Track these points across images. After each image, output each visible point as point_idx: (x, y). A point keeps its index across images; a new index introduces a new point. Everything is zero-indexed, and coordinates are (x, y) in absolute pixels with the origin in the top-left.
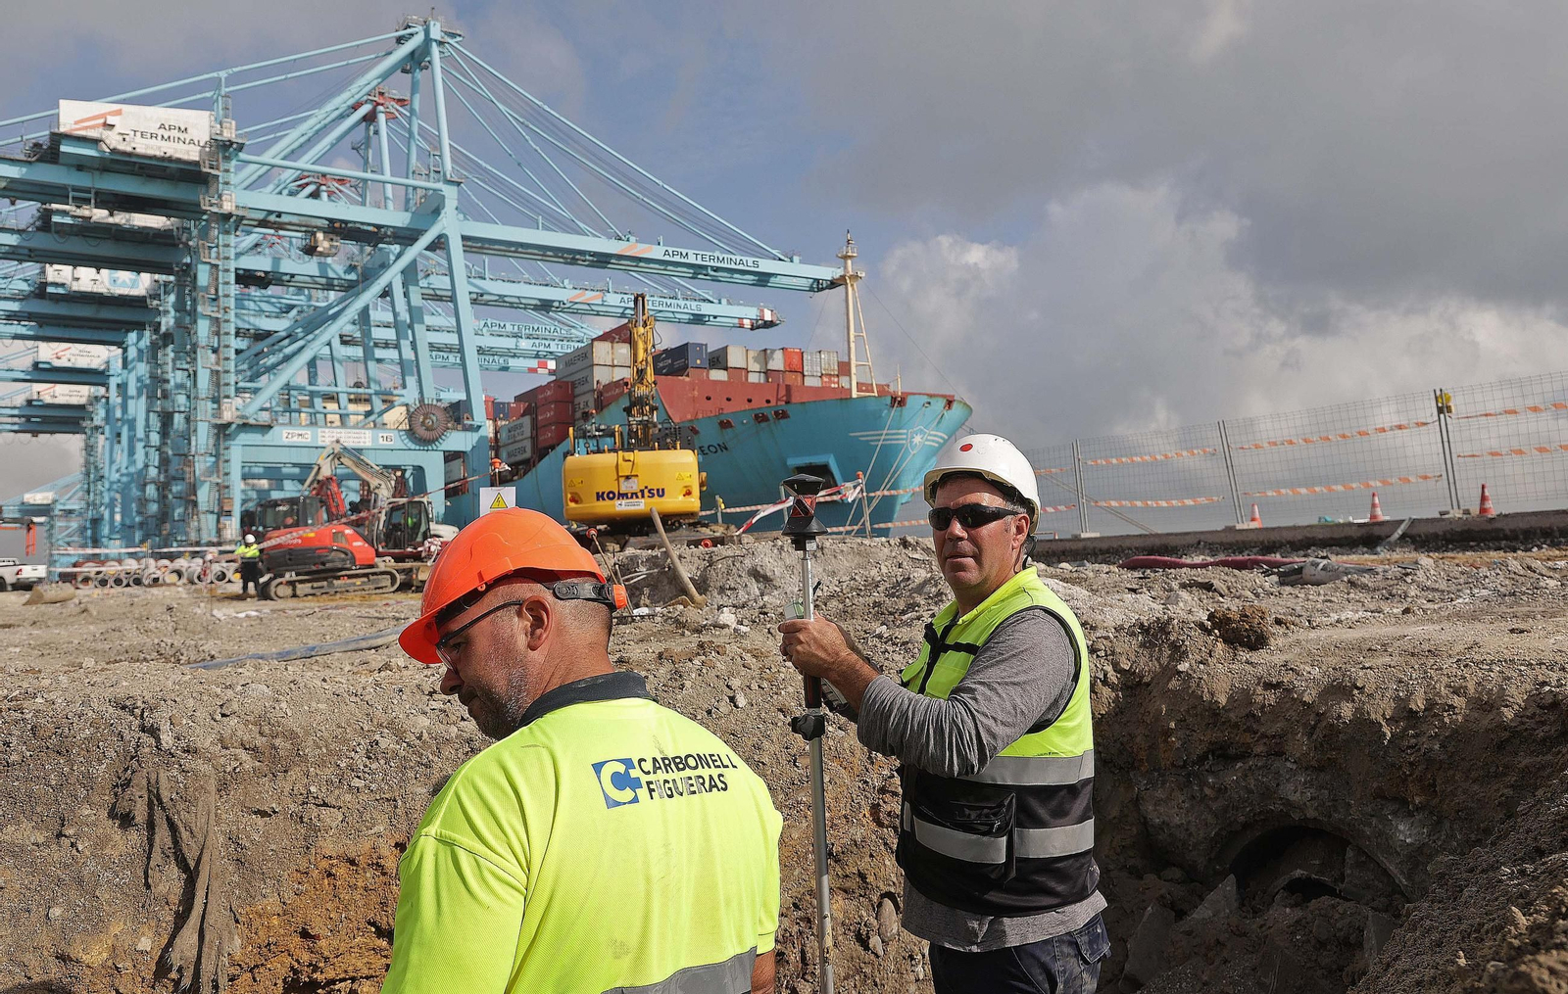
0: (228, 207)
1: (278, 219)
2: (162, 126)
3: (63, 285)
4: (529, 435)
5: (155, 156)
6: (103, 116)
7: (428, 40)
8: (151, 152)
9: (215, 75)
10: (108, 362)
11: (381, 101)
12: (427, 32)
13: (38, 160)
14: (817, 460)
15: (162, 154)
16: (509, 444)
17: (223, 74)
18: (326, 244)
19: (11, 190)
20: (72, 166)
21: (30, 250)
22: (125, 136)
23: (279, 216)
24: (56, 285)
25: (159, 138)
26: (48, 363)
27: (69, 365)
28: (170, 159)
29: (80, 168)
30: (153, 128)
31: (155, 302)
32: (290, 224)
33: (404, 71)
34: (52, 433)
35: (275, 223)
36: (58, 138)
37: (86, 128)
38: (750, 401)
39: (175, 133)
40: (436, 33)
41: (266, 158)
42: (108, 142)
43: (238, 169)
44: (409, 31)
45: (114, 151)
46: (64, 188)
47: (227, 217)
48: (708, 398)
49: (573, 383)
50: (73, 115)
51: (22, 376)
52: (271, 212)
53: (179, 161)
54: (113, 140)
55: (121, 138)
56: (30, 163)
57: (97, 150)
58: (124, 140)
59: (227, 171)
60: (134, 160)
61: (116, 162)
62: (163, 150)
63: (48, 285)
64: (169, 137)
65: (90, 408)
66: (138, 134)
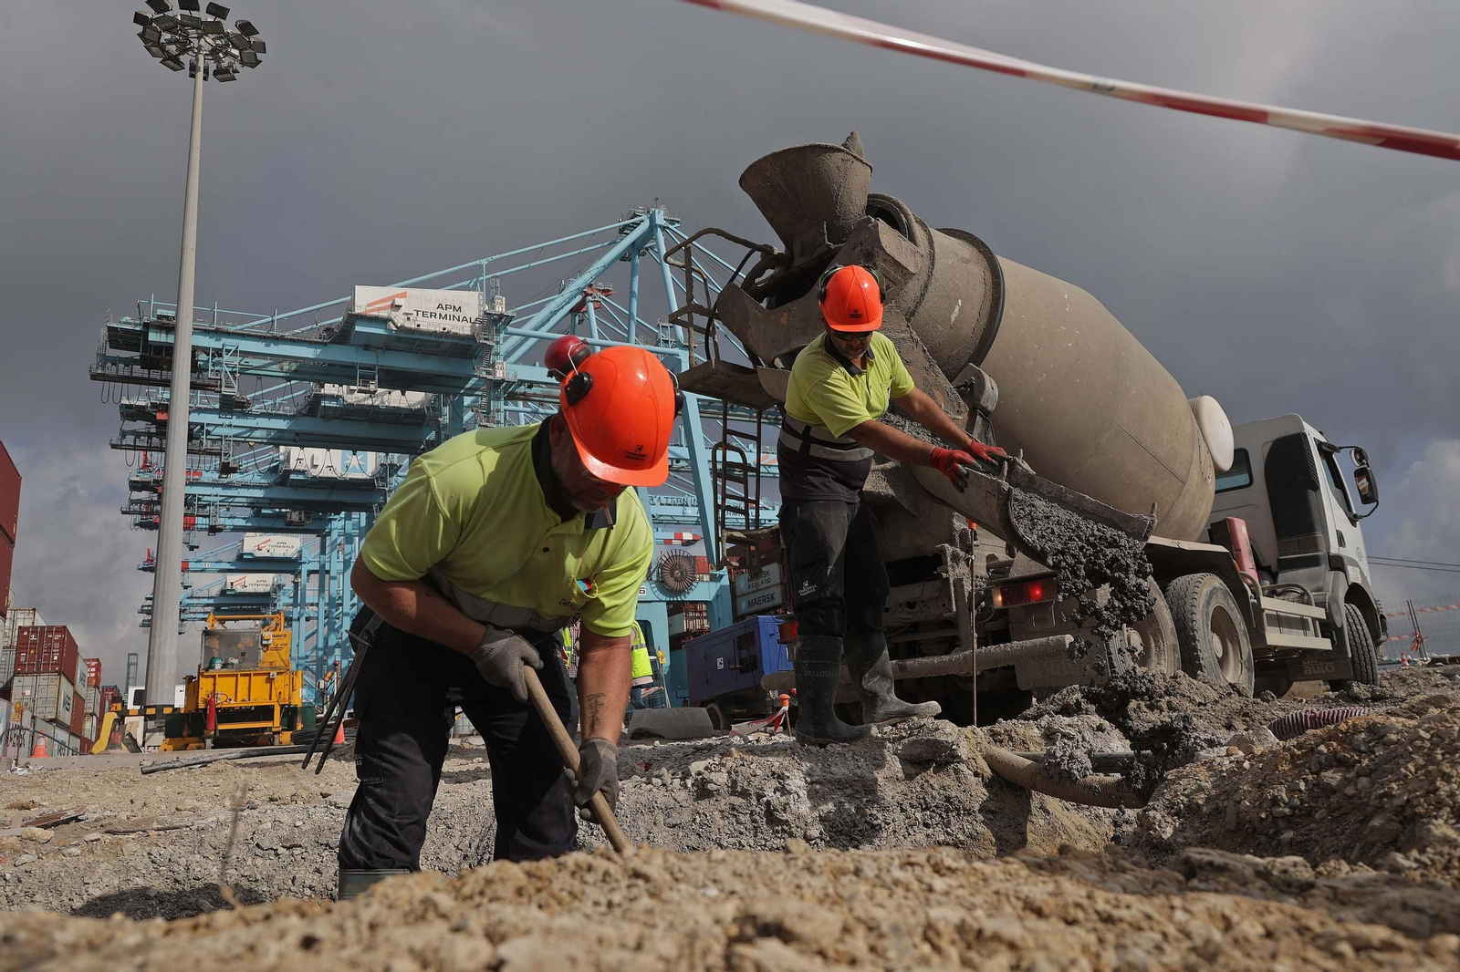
0: (499, 375)
1: (529, 391)
2: (440, 306)
3: (303, 472)
4: (778, 581)
5: (436, 331)
6: (392, 298)
7: (653, 226)
8: (432, 329)
9: (477, 262)
10: (300, 552)
11: (590, 292)
12: (652, 219)
13: (331, 342)
15: (442, 330)
16: (748, 594)
17: (484, 262)
19: (301, 372)
20: (360, 346)
21: (297, 434)
22: (409, 316)
23: (530, 387)
24: (299, 472)
26: (251, 554)
27: (268, 555)
28: (446, 334)
29: (366, 347)
30: (433, 307)
31: (380, 483)
32: (535, 395)
33: (626, 260)
35: (524, 394)
36: (353, 319)
37: (379, 309)
39: (450, 312)
40: (660, 220)
41: (526, 330)
42: (395, 321)
43: (505, 339)
44: (634, 220)
45: (401, 329)
46: (352, 367)
47: (497, 384)
50: (366, 298)
51: (226, 566)
52: (521, 382)
54: (399, 319)
55: (406, 317)
56: (325, 344)
57: (386, 329)
58: (408, 319)
59: (498, 343)
60: (416, 337)
61: (399, 339)
62: (442, 326)
63: (289, 472)
64: (446, 315)
65: (273, 595)
66: (420, 314)
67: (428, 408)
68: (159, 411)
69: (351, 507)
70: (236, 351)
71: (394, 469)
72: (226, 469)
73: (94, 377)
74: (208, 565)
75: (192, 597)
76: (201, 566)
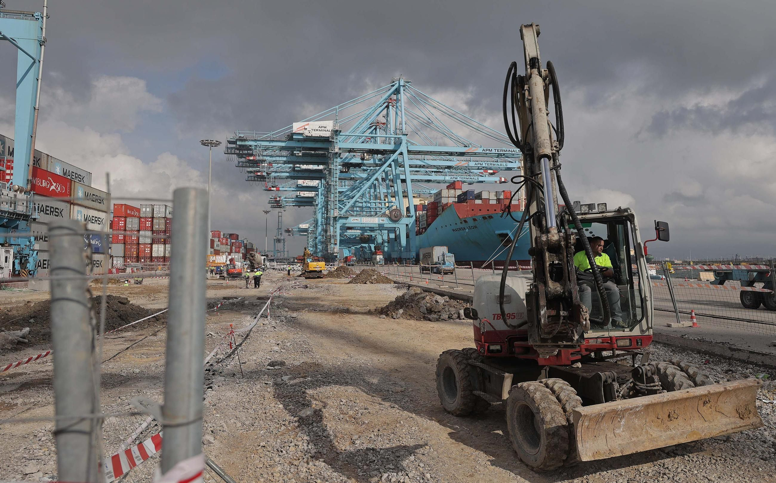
0: (337, 150)
2: (319, 127)
5: (317, 136)
6: (304, 126)
7: (399, 86)
10: (316, 185)
11: (390, 101)
12: (399, 83)
13: (288, 140)
14: (504, 232)
17: (337, 107)
18: (367, 157)
19: (282, 148)
20: (296, 141)
23: (353, 149)
25: (319, 131)
26: (301, 185)
27: (307, 186)
28: (321, 137)
29: (298, 142)
30: (317, 128)
31: (323, 171)
32: (357, 151)
33: (394, 94)
34: (304, 206)
35: (352, 151)
36: (293, 133)
37: (300, 130)
38: (488, 210)
39: (323, 129)
43: (340, 138)
44: (395, 83)
45: (307, 136)
46: (295, 147)
47: (336, 153)
48: (473, 210)
49: (437, 203)
50: (297, 127)
51: (294, 189)
53: (324, 137)
54: (306, 133)
55: (309, 132)
56: (286, 141)
57: (303, 136)
59: (337, 139)
60: (312, 138)
61: (308, 138)
62: (320, 134)
65: (315, 198)
66: (313, 130)
70: (261, 145)
73: (227, 153)
74: (286, 189)
75: (285, 198)
76: (284, 189)
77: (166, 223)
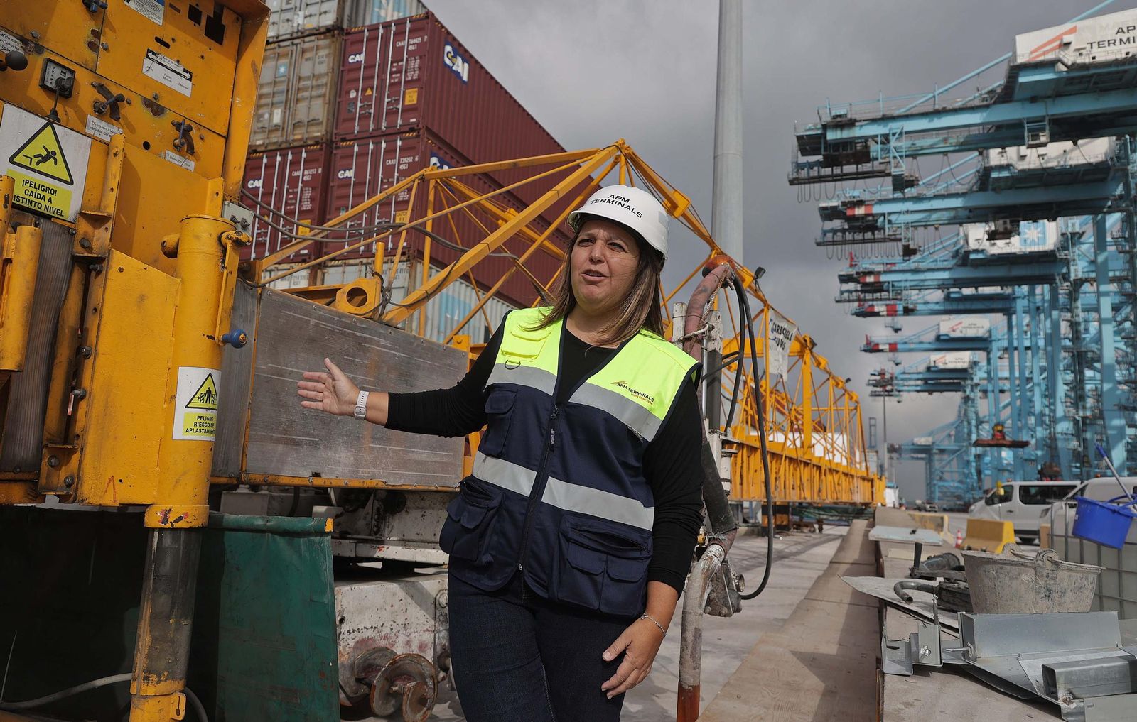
2: (1120, 30)
3: (982, 251)
5: (1116, 60)
6: (1060, 37)
8: (1111, 57)
10: (990, 331)
13: (995, 103)
15: (1124, 56)
20: (1026, 98)
21: (971, 210)
22: (1082, 51)
24: (977, 251)
25: (1118, 42)
26: (947, 335)
27: (962, 335)
28: (1129, 60)
29: (1033, 100)
30: (1111, 34)
31: (1063, 253)
36: (1017, 70)
37: (1044, 53)
39: (1133, 34)
42: (1065, 60)
45: (1073, 67)
46: (1019, 123)
50: (1028, 46)
51: (928, 346)
54: (1070, 57)
55: (1078, 53)
56: (987, 107)
57: (1055, 72)
60: (1092, 71)
61: (1070, 81)
62: (1124, 51)
63: (968, 253)
64: (1128, 39)
65: (970, 371)
66: (1095, 46)
67: (1112, 159)
68: (849, 208)
69: (1032, 281)
70: (901, 134)
71: (1075, 238)
72: (908, 252)
73: (792, 182)
74: (912, 346)
76: (907, 346)
77: (343, 76)
